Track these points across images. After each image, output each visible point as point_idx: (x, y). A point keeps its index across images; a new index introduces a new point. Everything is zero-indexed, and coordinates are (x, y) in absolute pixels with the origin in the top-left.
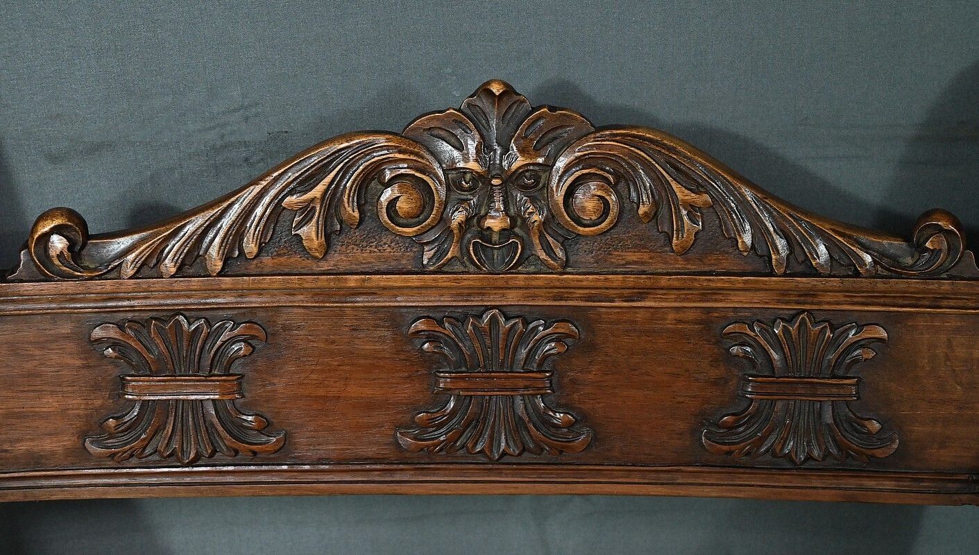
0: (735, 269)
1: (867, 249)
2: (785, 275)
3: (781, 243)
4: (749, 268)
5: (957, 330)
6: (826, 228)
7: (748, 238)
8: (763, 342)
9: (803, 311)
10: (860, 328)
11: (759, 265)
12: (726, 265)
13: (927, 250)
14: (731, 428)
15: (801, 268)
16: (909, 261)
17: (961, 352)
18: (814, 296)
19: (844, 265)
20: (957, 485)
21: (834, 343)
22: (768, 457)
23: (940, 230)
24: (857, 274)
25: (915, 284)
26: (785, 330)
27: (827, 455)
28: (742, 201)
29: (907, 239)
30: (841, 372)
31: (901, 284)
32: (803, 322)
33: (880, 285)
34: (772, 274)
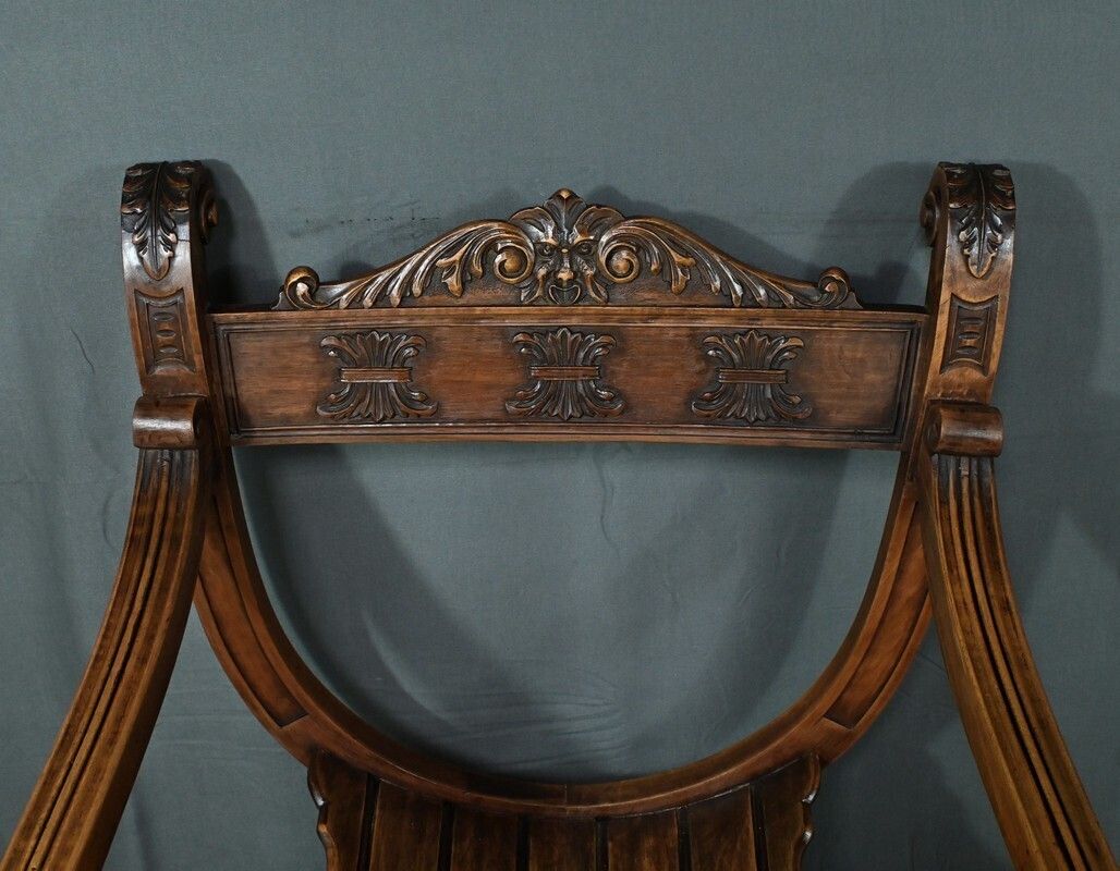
0: (710, 303)
1: (790, 291)
2: (741, 307)
3: (737, 287)
4: (719, 302)
5: (846, 340)
6: (765, 278)
7: (718, 283)
8: (728, 348)
9: (751, 329)
10: (786, 339)
11: (725, 301)
12: (705, 301)
13: (826, 292)
14: (709, 400)
15: (750, 303)
16: (816, 298)
17: (847, 353)
18: (758, 320)
19: (775, 302)
20: (849, 436)
21: (771, 348)
22: (732, 419)
23: (834, 280)
24: (784, 307)
25: (819, 312)
26: (742, 342)
27: (768, 417)
28: (713, 262)
29: (815, 285)
30: (776, 367)
31: (810, 313)
32: (752, 336)
33: (799, 313)
34: (733, 306)
